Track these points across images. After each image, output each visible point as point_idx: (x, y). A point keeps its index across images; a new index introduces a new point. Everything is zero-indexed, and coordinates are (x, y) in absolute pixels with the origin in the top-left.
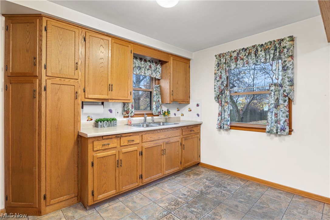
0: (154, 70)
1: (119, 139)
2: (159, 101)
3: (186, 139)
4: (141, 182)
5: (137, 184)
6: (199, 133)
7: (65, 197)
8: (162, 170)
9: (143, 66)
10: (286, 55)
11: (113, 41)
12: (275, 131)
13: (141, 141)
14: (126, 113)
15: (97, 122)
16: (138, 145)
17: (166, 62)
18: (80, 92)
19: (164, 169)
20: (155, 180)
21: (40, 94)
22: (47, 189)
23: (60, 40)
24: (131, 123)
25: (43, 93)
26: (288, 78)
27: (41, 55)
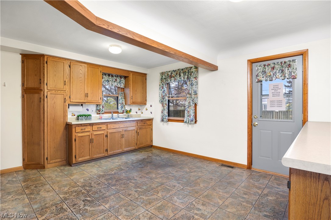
0: (119, 82)
1: (92, 126)
2: (123, 103)
3: (140, 129)
4: (107, 154)
5: (104, 155)
6: (151, 125)
7: (59, 160)
8: (122, 147)
9: (110, 80)
10: (193, 77)
11: (88, 66)
12: (188, 122)
13: (106, 128)
14: (99, 112)
15: (78, 116)
16: (105, 131)
17: (128, 77)
18: (67, 98)
19: (124, 147)
20: (117, 153)
21: (44, 100)
22: (48, 154)
23: (54, 68)
24: (102, 118)
25: (46, 99)
26: (194, 90)
27: (44, 78)
